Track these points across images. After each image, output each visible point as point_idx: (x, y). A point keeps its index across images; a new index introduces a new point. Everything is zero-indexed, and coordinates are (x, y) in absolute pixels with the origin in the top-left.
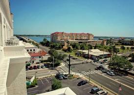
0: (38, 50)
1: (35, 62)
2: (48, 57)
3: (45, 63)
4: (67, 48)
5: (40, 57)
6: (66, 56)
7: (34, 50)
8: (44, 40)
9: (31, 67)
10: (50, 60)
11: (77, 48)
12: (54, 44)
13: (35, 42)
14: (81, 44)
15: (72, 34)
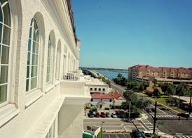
0: (108, 90)
1: (103, 108)
2: (121, 101)
3: (118, 110)
4: (152, 90)
5: (111, 101)
6: (151, 103)
7: (104, 89)
8: (119, 76)
9: (98, 114)
10: (124, 106)
11: (170, 92)
12: (133, 83)
13: (106, 79)
14: (177, 85)
15: (162, 68)
